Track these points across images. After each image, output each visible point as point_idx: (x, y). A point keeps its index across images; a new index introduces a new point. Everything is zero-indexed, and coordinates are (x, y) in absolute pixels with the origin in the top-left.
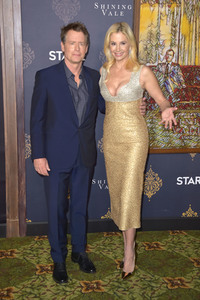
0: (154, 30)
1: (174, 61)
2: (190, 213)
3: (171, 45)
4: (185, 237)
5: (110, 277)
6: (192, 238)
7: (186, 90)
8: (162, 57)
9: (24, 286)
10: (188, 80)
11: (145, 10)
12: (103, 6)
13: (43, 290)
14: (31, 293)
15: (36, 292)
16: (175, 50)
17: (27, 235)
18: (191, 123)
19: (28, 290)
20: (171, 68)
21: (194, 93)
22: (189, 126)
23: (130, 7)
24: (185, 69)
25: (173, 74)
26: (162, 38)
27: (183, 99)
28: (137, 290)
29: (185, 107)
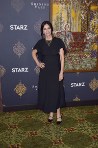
0: (59, 15)
1: (69, 30)
2: (77, 99)
3: (67, 22)
4: (75, 110)
5: (42, 129)
6: (77, 110)
7: (74, 43)
8: (63, 28)
9: (3, 135)
10: (75, 39)
11: (55, 6)
12: (35, 4)
13: (11, 136)
14: (6, 137)
15: (8, 137)
16: (69, 25)
17: (3, 112)
18: (77, 58)
19: (5, 136)
20: (67, 33)
21: (78, 45)
22: (76, 60)
23: (48, 5)
24: (74, 34)
25: (69, 36)
26: (63, 19)
27: (73, 47)
28: (53, 134)
29: (74, 51)
